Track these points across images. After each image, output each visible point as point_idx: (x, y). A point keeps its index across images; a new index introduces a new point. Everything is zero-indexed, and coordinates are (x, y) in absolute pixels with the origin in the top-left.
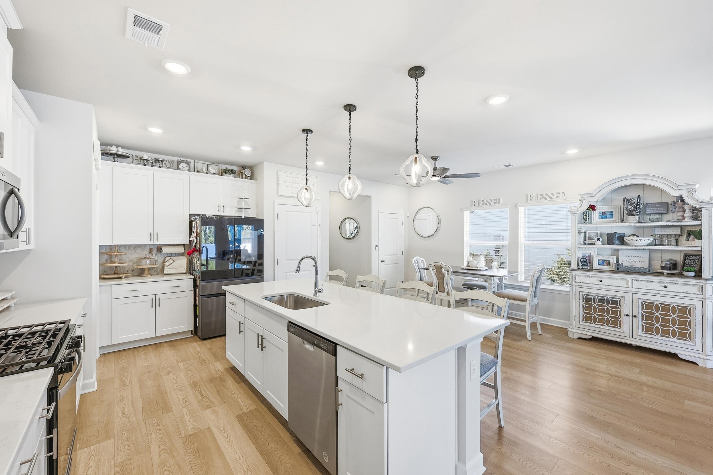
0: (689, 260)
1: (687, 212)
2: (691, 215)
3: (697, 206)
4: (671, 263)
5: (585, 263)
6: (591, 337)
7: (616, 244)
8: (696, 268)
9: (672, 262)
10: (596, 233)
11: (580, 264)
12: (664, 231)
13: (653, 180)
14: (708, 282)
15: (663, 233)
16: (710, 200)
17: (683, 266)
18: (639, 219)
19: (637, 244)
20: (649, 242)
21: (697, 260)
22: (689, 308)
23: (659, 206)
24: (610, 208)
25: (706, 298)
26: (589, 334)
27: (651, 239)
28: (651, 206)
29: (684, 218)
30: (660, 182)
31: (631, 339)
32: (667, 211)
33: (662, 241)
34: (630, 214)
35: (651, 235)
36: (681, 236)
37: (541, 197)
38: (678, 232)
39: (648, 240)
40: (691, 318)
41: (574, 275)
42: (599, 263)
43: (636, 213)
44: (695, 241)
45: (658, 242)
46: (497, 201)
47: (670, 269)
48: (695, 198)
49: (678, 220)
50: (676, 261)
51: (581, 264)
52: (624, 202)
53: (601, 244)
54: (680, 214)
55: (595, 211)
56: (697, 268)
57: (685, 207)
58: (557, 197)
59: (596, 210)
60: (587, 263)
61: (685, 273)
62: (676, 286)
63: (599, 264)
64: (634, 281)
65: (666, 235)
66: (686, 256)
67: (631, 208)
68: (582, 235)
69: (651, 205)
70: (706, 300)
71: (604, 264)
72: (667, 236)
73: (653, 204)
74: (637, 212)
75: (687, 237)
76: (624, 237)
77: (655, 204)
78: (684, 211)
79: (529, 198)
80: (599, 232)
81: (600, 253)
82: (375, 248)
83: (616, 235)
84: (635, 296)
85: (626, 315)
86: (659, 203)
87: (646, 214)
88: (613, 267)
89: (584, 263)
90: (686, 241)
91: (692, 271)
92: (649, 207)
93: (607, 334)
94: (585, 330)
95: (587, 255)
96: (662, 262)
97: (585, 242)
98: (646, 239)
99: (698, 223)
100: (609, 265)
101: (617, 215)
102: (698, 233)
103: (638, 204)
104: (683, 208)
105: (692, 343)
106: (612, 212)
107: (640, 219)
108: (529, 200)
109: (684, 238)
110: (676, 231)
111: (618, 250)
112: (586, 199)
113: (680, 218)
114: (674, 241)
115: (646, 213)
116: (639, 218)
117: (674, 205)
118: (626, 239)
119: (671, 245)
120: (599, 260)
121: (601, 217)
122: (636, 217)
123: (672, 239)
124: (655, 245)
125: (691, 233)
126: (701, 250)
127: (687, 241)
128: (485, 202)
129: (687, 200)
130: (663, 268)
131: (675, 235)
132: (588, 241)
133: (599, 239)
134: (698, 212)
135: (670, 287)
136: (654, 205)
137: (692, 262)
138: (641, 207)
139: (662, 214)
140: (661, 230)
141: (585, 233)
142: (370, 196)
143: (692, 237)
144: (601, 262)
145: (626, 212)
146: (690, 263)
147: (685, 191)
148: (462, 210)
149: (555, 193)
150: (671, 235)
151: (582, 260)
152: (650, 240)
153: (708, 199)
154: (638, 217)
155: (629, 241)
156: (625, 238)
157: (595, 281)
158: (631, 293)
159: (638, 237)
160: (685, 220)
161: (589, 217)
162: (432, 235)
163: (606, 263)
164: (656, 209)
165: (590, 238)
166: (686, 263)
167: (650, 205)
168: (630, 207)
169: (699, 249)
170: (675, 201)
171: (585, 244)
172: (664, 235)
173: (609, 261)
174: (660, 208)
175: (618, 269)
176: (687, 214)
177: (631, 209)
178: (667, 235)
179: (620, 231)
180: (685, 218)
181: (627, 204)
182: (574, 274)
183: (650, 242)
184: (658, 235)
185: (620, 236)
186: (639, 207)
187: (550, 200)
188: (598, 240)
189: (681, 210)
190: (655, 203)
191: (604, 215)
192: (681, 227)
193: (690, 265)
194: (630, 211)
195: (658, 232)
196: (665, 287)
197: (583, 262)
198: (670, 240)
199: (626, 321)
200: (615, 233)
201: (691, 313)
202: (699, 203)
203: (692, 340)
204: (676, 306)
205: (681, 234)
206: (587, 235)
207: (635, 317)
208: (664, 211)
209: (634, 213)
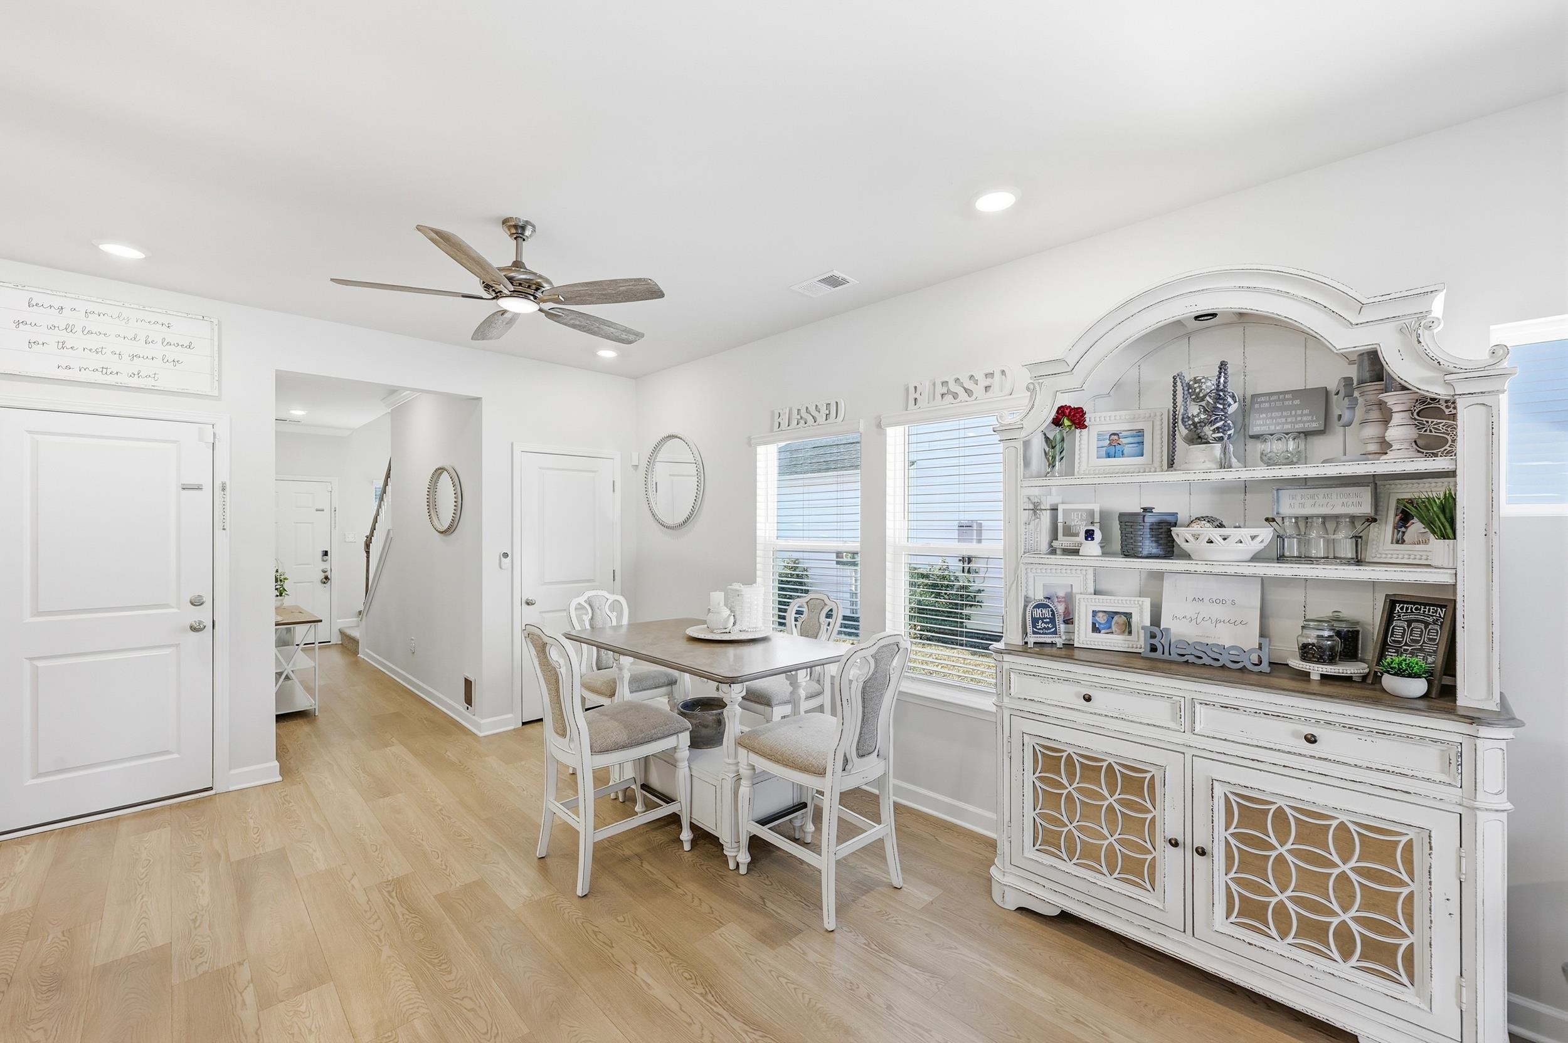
0: (1405, 625)
1: (1397, 418)
2: (1411, 433)
3: (1439, 391)
4: (1338, 634)
5: (1046, 623)
6: (1056, 912)
7: (1145, 553)
8: (1430, 659)
9: (1343, 627)
10: (1085, 510)
11: (1029, 630)
12: (1313, 501)
13: (1267, 291)
14: (1484, 731)
15: (1308, 511)
16: (1492, 361)
17: (1384, 647)
18: (1222, 456)
19: (1214, 553)
20: (1256, 546)
21: (1434, 623)
22: (1404, 839)
23: (1297, 402)
24: (1133, 420)
25: (1477, 804)
26: (1052, 902)
27: (1266, 534)
28: (1267, 405)
29: (1385, 446)
30: (1294, 297)
31: (1187, 938)
32: (1322, 422)
33: (1304, 540)
34: (1197, 438)
35: (1267, 520)
36: (1375, 520)
37: (945, 390)
38: (1360, 503)
39: (1253, 538)
40: (1413, 887)
41: (1006, 670)
42: (1094, 624)
43: (1214, 431)
44: (1426, 542)
45: (1292, 547)
46: (831, 412)
47: (1331, 661)
48: (1431, 355)
49: (1366, 456)
50: (1358, 623)
51: (1034, 626)
52: (1175, 391)
53: (1100, 554)
54: (1371, 431)
55: (1085, 431)
56: (1436, 660)
57: (1393, 399)
58: (987, 388)
59: (1086, 427)
60: (1054, 626)
61: (1390, 682)
62: (1352, 737)
63: (1096, 629)
64: (1198, 706)
65: (1318, 516)
66: (1392, 603)
67: (1198, 415)
68: (1046, 517)
69: (1270, 402)
70: (1478, 813)
71: (1110, 627)
72: (1324, 523)
73: (1275, 397)
74: (1218, 428)
75: (1396, 527)
76: (1175, 525)
77: (1281, 397)
78: (1386, 421)
79: (912, 396)
80: (1096, 508)
81: (1103, 586)
82: (498, 561)
83: (1146, 519)
84: (1205, 769)
85: (1170, 841)
86: (1296, 393)
87: (1252, 437)
88: (1138, 642)
89: (1043, 625)
90: (1392, 543)
91: (1417, 676)
92: (1261, 411)
93: (1111, 910)
94: (1042, 881)
95: (1061, 594)
96: (1303, 627)
97: (1055, 544)
98: (1245, 533)
99: (1440, 464)
100: (1127, 633)
101: (1157, 441)
102: (1439, 507)
103: (1220, 394)
104: (1381, 405)
105: (1418, 995)
106: (1140, 433)
107: (1225, 454)
108: (912, 402)
109: (1384, 532)
110: (1355, 500)
111: (1159, 576)
112: (1047, 381)
113: (1373, 447)
114: (1349, 541)
115: (1251, 433)
116: (1225, 450)
117: (1349, 395)
118: (1180, 534)
119: (1336, 559)
120: (1095, 613)
121: (1103, 452)
122: (1212, 448)
123: (1341, 535)
124: (1281, 558)
125: (1413, 512)
126: (1451, 581)
127: (1397, 542)
128: (803, 413)
129: (1398, 366)
130: (1307, 652)
131: (1353, 519)
132: (1063, 542)
133: (1089, 535)
134: (1439, 421)
135: (1331, 742)
136: (1280, 399)
137: (1417, 632)
138: (1231, 410)
139: (1307, 434)
140: (1302, 497)
141: (1054, 509)
142: (479, 399)
143: (1416, 527)
144: (1101, 619)
145: (1182, 431)
146: (1407, 638)
147: (1390, 327)
148: (751, 444)
149: (979, 376)
150: (1336, 518)
151: (1038, 613)
152: (1259, 539)
153: (1484, 356)
154: (1218, 447)
155: (1187, 542)
156: (1175, 531)
157: (1069, 695)
158: (1189, 753)
159: (1221, 526)
160: (1391, 455)
161: (1064, 453)
162: (685, 522)
163: (1117, 623)
164: (1286, 417)
165: (1069, 532)
166: (1392, 636)
167: (1265, 402)
168: (1194, 409)
169: (1444, 578)
170: (1351, 379)
171: (1053, 551)
172: (1312, 517)
173: (1128, 615)
174: (1299, 412)
175: (1154, 649)
176: (1399, 431)
177: (1196, 420)
178: (1325, 518)
179: (1162, 506)
180: (1391, 446)
181: (1185, 400)
182: (1006, 666)
183: (1262, 546)
184: (1290, 518)
185: (1159, 523)
186: (1221, 407)
187: (968, 398)
188: (1086, 539)
189: (1375, 414)
190: (1281, 393)
191: (1113, 446)
192: (1375, 483)
193: (1406, 644)
194: (1195, 424)
195: (1292, 505)
196: (1311, 739)
197: (1042, 619)
198: (1333, 537)
199: (1170, 862)
200: (1145, 510)
201: (1412, 863)
202: (1447, 377)
203: (1416, 984)
204: (1352, 827)
205: (1373, 515)
206: (1060, 519)
207: (1202, 852)
208: (1312, 421)
209: (1208, 431)
